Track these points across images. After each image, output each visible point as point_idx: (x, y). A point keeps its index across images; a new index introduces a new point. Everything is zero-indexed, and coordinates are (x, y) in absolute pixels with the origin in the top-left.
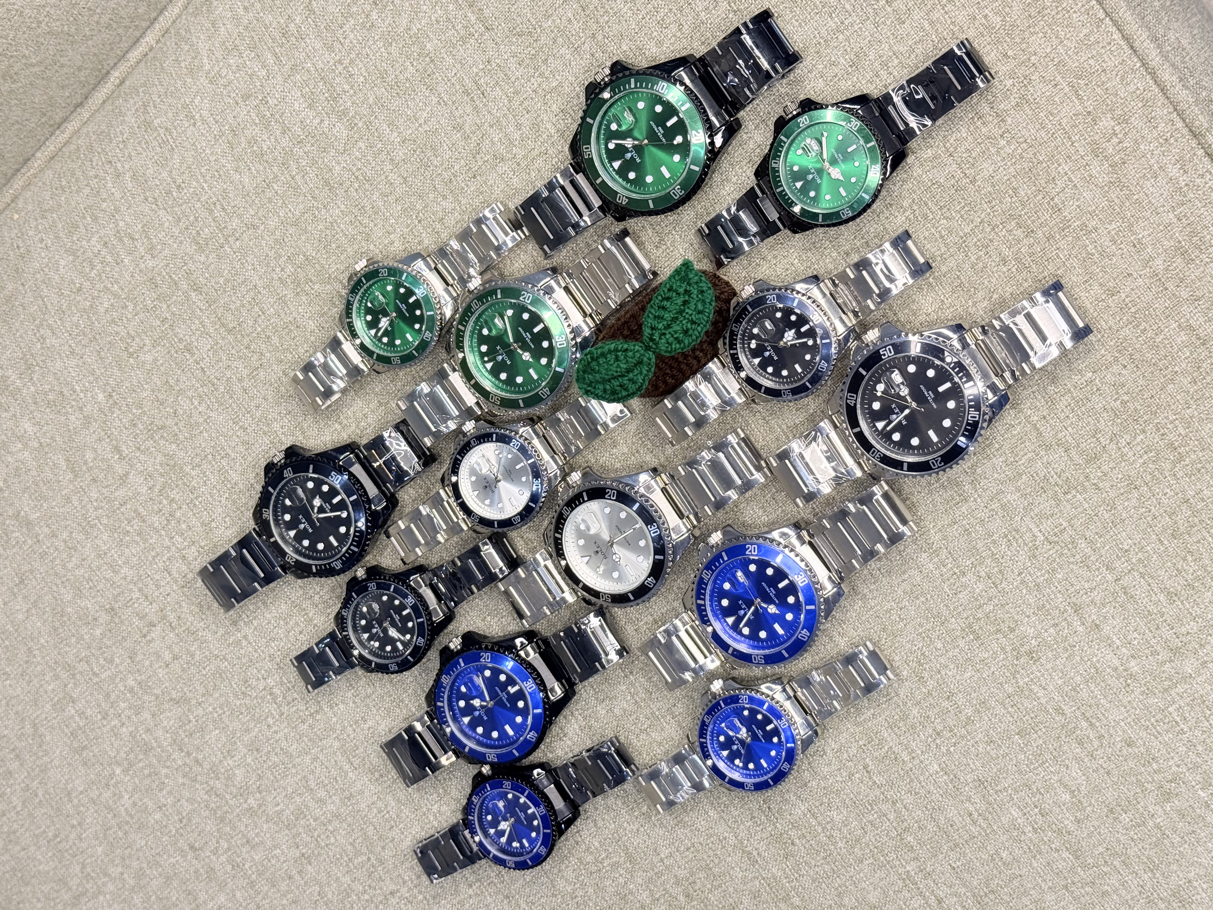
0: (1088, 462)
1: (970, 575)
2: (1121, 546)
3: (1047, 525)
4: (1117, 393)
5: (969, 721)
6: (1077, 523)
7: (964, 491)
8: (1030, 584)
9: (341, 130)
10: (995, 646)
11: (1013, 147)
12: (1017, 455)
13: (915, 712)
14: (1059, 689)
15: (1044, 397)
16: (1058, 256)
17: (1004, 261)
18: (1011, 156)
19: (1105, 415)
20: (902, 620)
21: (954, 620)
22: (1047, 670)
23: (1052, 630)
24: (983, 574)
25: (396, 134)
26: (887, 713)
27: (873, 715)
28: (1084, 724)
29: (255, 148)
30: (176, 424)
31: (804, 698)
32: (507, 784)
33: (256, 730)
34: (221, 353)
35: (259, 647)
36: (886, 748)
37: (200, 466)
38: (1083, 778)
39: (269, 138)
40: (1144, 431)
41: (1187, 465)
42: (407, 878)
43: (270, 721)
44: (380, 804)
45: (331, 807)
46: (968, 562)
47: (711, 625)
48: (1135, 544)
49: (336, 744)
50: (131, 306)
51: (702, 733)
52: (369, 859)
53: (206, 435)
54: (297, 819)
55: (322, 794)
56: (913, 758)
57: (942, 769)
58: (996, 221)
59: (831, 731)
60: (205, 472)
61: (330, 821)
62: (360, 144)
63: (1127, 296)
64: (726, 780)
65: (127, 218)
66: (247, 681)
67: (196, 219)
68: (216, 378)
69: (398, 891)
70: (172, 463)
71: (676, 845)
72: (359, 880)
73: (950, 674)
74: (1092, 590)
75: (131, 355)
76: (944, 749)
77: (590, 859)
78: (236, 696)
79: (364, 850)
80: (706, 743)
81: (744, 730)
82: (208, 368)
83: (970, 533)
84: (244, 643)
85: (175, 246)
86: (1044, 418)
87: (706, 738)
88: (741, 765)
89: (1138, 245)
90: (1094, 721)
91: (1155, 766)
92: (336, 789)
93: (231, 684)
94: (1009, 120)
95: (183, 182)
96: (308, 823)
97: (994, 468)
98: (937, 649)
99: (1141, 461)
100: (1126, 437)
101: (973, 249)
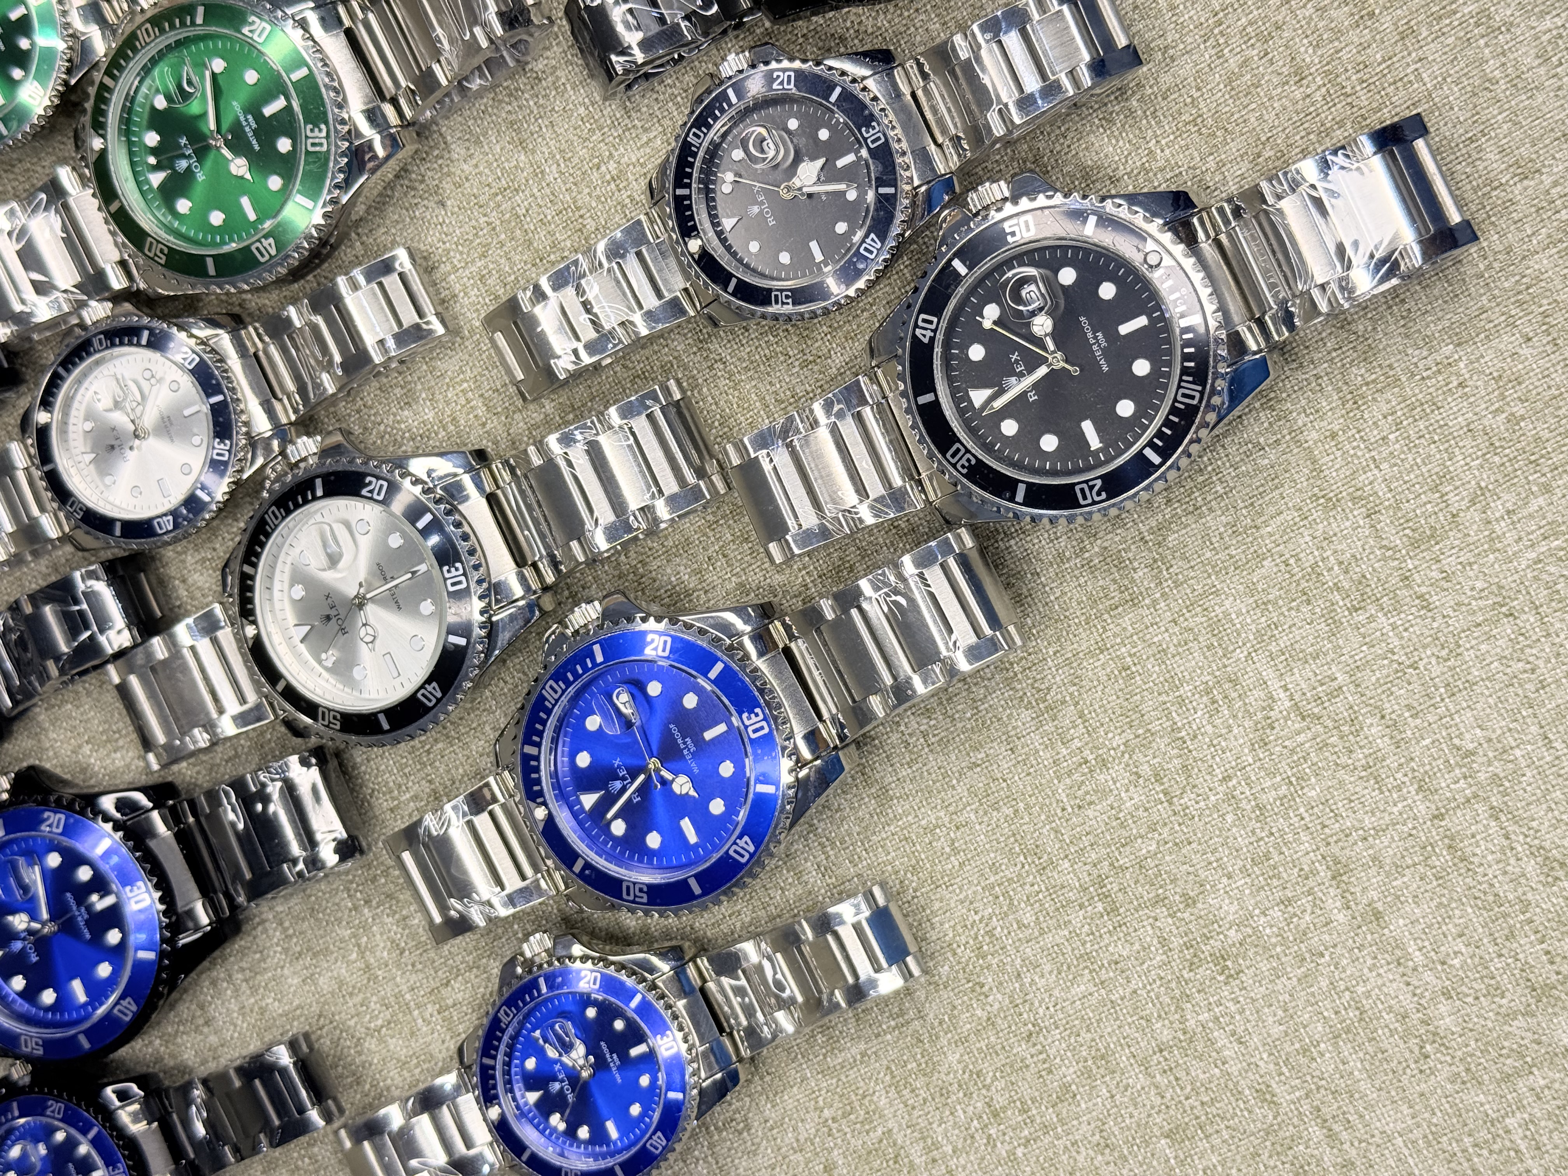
0: (1415, 544)
1: (1117, 769)
2: (1456, 741)
3: (1300, 678)
4: (1502, 397)
5: (1066, 1094)
6: (1369, 678)
7: (1133, 581)
8: (1243, 804)
10: (1148, 934)
12: (1260, 514)
13: (953, 1058)
14: (1273, 1047)
15: (1339, 391)
16: (1419, 78)
17: (1300, 76)
19: (1468, 442)
20: (956, 851)
21: (1067, 864)
22: (1253, 1000)
23: (1276, 913)
24: (1145, 770)
26: (893, 1054)
27: (863, 1054)
28: (1316, 1132)
31: (720, 998)
32: (55, 1107)
36: (880, 1131)
40: (1547, 489)
46: (1118, 741)
47: (545, 804)
48: (1490, 740)
51: (489, 1046)
56: (934, 1161)
59: (768, 1078)
63: (1555, 184)
64: (525, 1157)
73: (1041, 983)
74: (1379, 831)
76: (1002, 1150)
80: (493, 1068)
81: (580, 1049)
83: (1130, 677)
86: (1334, 435)
87: (494, 1058)
88: (562, 1126)
90: (1336, 1127)
97: (1206, 537)
98: (1021, 926)
99: (1534, 555)
100: (1505, 497)
101: (1235, 41)
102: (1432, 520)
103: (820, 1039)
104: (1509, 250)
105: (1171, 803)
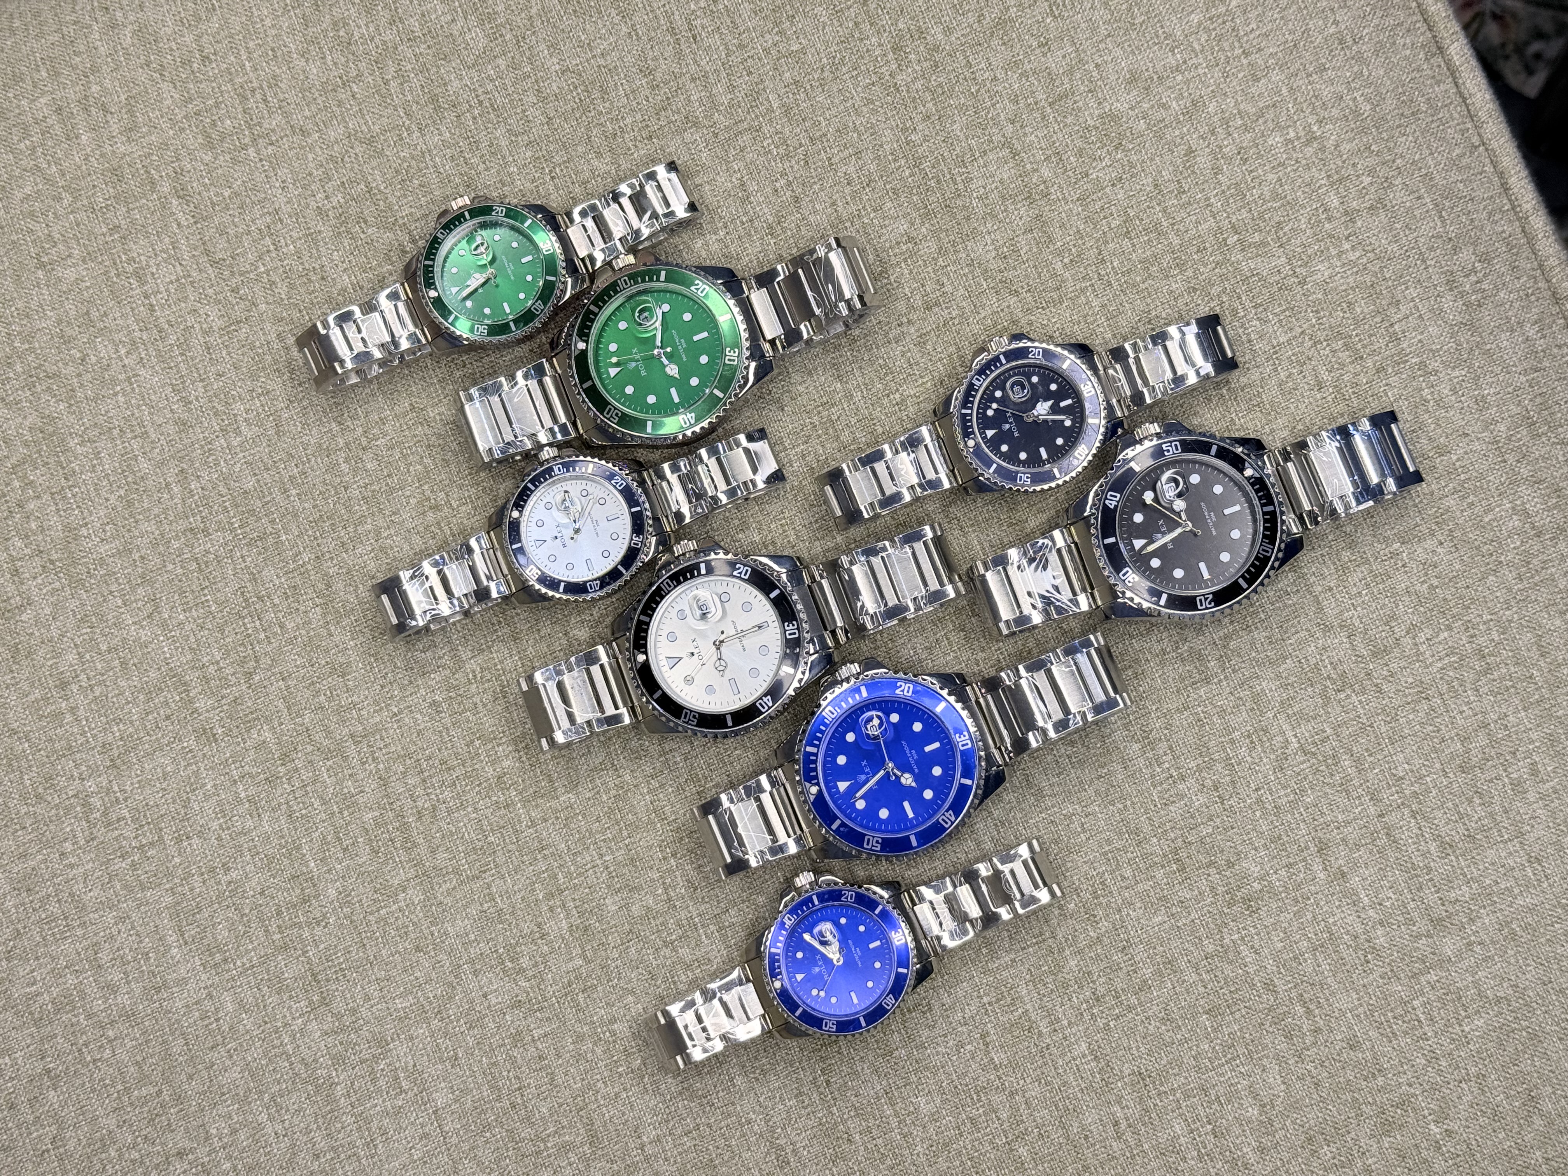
0: (1374, 654)
1: (1191, 782)
2: (1394, 771)
3: (1304, 730)
4: (1426, 574)
5: (1144, 987)
6: (1344, 732)
7: (1207, 668)
8: (1267, 805)
9: (478, 38)
10: (1203, 884)
11: (1358, 254)
12: (1286, 633)
13: (1073, 963)
14: (1276, 956)
15: (1334, 564)
17: (1320, 386)
18: (1354, 264)
19: (1406, 598)
20: (1084, 831)
21: (1155, 840)
22: (1266, 927)
23: (1283, 872)
25: (555, 60)
26: (1033, 961)
27: (1013, 960)
28: (1300, 1010)
29: (342, 33)
30: (79, 375)
33: (40, 857)
34: (189, 288)
35: (91, 729)
36: (1020, 1011)
37: (95, 442)
38: (1283, 1087)
39: (366, 25)
40: (1449, 628)
41: (1494, 680)
42: (214, 1131)
43: (68, 846)
44: (208, 1005)
45: (123, 999)
46: (1192, 764)
48: (1412, 771)
49: (168, 900)
50: (67, 199)
52: (159, 1093)
53: (121, 399)
54: (57, 1011)
55: (116, 976)
56: (1055, 1030)
57: (1091, 1053)
58: (1321, 335)
60: (99, 453)
61: (112, 1023)
62: (500, 61)
63: (1458, 460)
65: (107, 83)
66: (51, 778)
67: (217, 105)
68: (169, 322)
69: (192, 1151)
70: (51, 429)
71: (672, 1123)
72: (131, 1125)
73: (1133, 915)
74: (1346, 824)
75: (42, 265)
76: (1100, 1023)
77: (527, 1133)
78: (24, 797)
79: (157, 1076)
82: (162, 306)
83: (1202, 726)
84: (69, 718)
85: (171, 132)
86: (1331, 589)
89: (1481, 402)
90: (1312, 1007)
91: (1380, 1081)
92: (142, 971)
93: (21, 778)
94: (1359, 224)
95: (215, 54)
96: (74, 1020)
97: (1253, 643)
98: (1124, 878)
99: (1440, 665)
100: (1426, 631)
101: (1285, 364)
102: (1385, 642)
103: (984, 951)
104: (1432, 493)
105: (1222, 803)
